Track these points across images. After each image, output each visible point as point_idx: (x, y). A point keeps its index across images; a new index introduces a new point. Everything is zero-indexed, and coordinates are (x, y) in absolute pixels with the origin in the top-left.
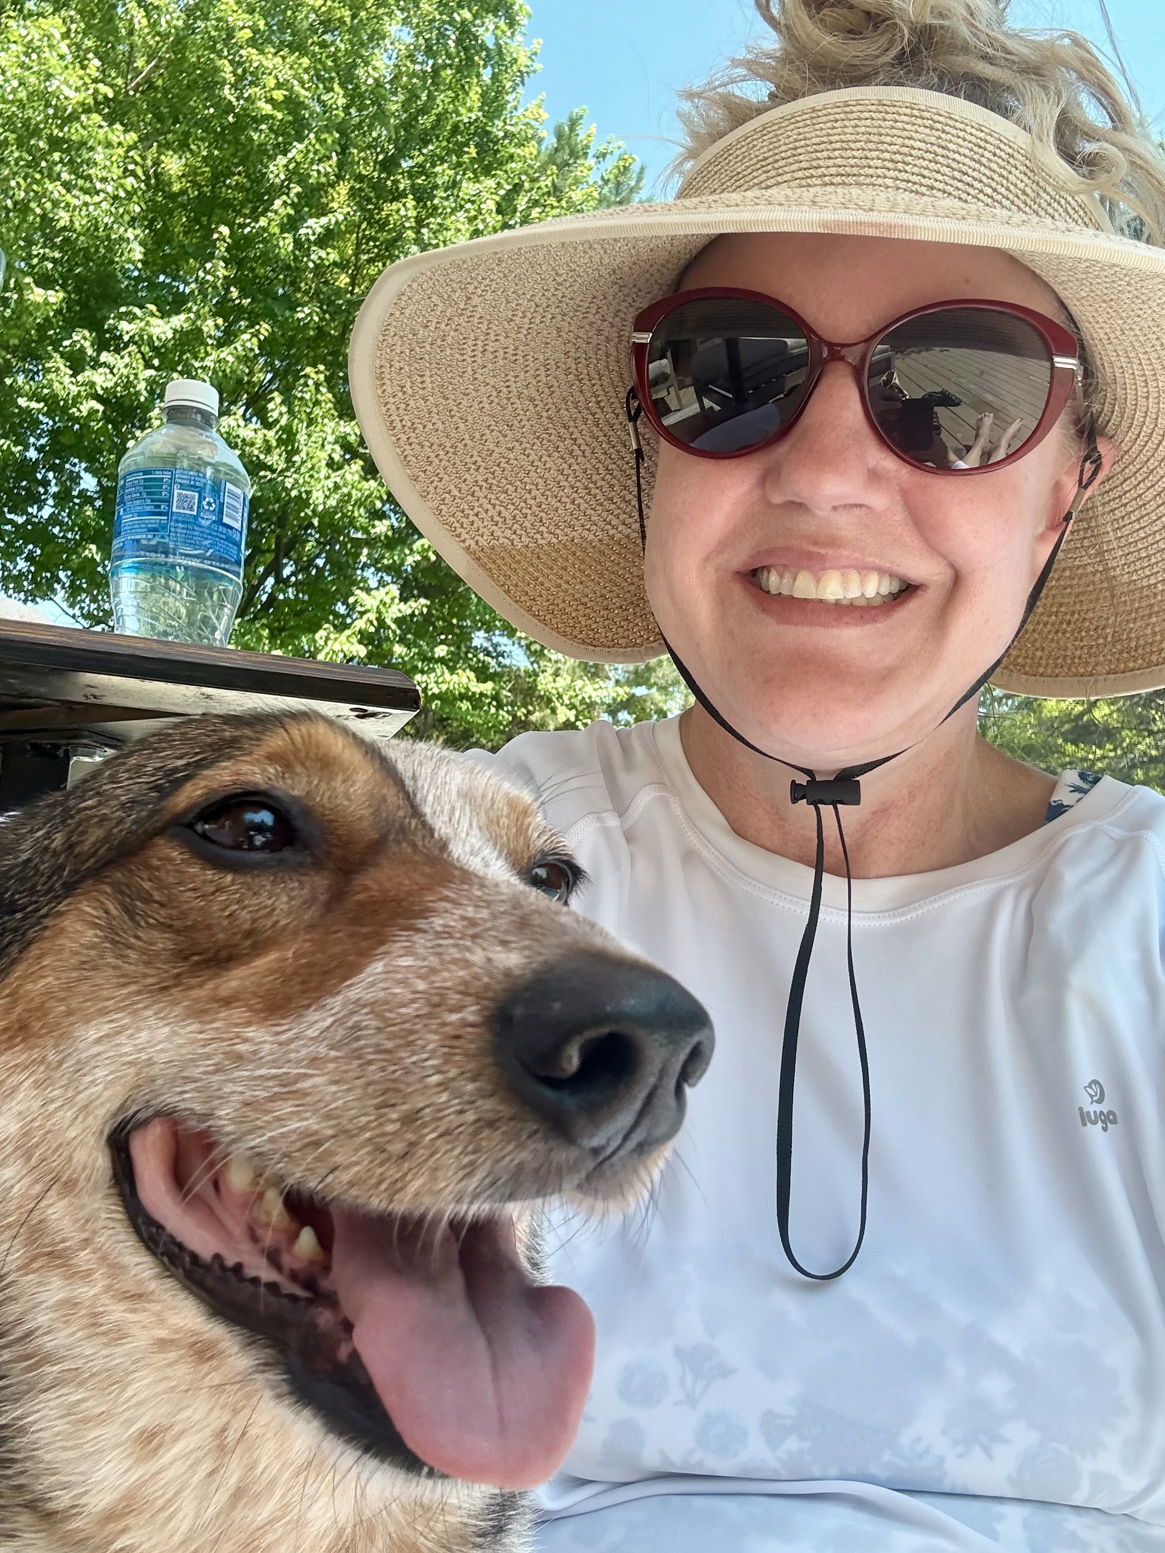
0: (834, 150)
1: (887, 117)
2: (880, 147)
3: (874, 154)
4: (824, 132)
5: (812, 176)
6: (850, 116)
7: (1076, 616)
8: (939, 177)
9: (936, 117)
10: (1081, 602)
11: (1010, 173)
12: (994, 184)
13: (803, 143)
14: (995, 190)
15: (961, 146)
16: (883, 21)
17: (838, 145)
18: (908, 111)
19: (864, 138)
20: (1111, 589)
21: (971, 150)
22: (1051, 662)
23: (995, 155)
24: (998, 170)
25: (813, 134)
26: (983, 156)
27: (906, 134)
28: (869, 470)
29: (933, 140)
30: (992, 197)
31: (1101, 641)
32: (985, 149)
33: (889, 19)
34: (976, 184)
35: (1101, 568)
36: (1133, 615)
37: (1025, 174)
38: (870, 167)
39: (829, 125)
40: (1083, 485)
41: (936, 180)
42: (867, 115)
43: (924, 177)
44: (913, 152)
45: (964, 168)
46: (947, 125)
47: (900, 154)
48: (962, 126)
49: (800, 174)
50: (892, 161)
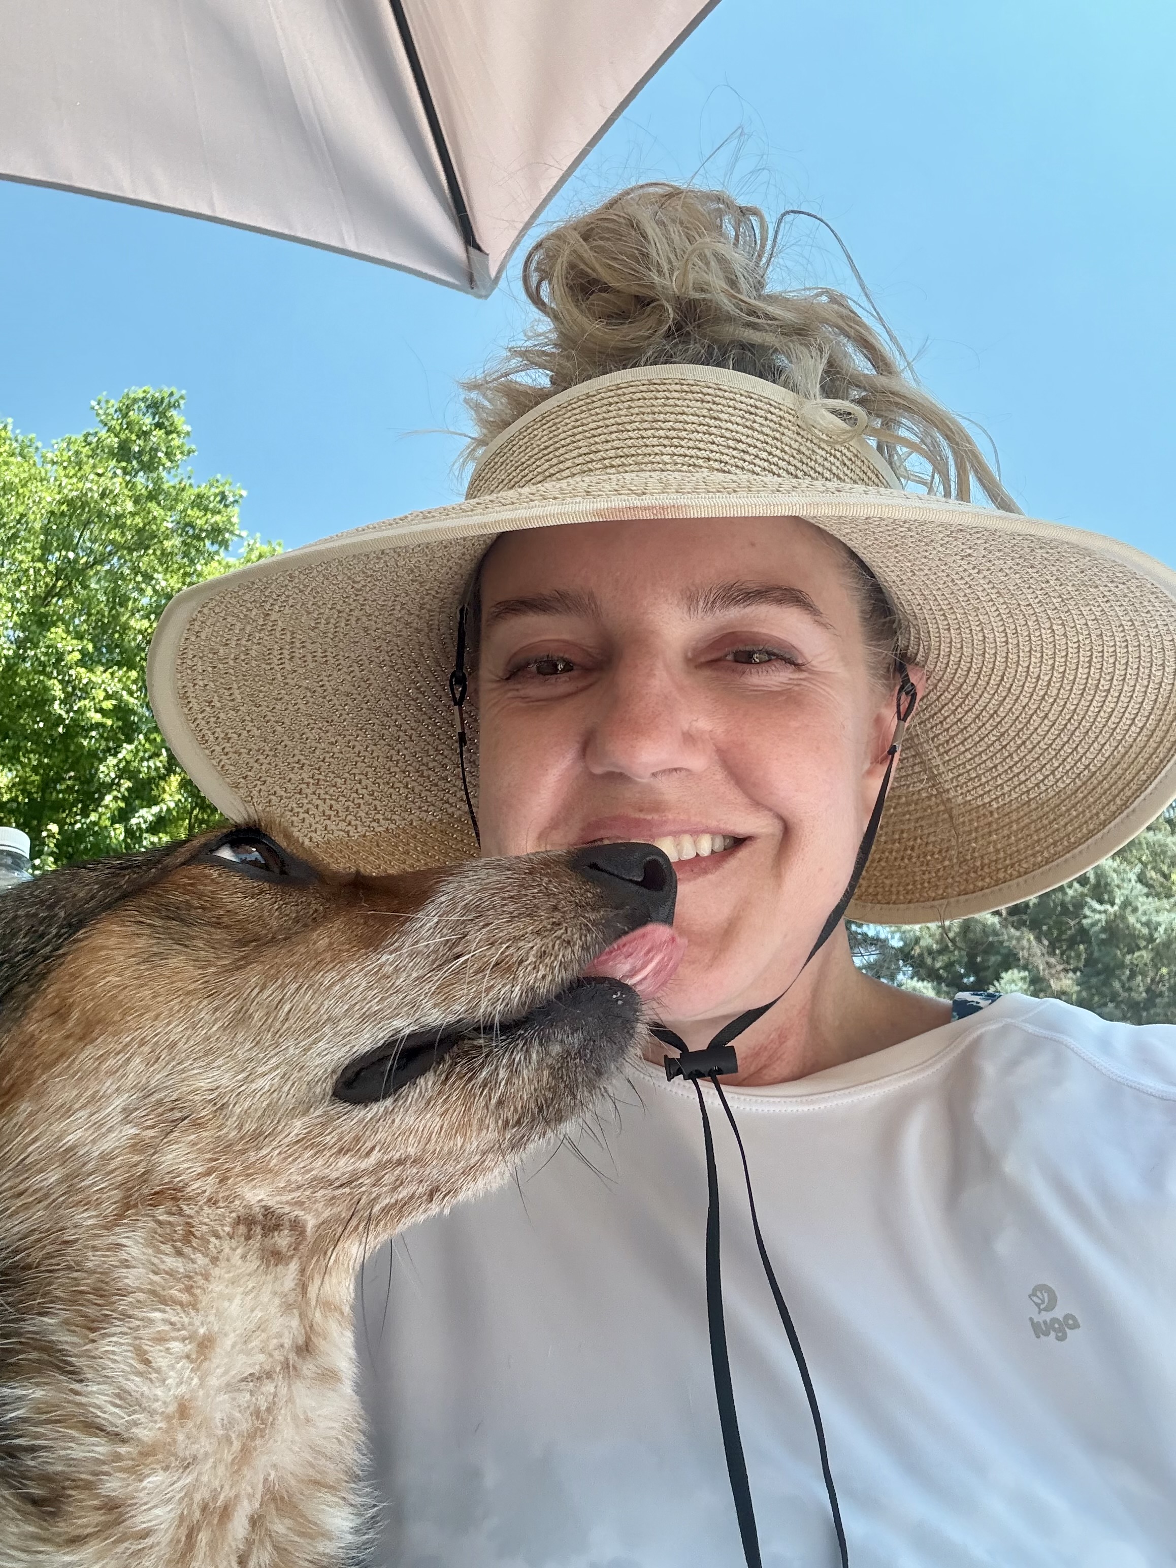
0: (611, 433)
1: (659, 395)
2: (655, 425)
3: (650, 433)
4: (600, 417)
5: (592, 461)
6: (622, 398)
7: (919, 841)
8: (714, 447)
9: (705, 390)
10: (921, 826)
11: (783, 434)
12: (768, 448)
13: (580, 429)
14: (770, 454)
15: (733, 415)
16: (649, 304)
17: (614, 428)
18: (678, 387)
19: (638, 418)
20: (949, 811)
21: (743, 417)
22: (901, 888)
23: (766, 419)
24: (771, 433)
25: (589, 420)
26: (755, 422)
27: (678, 409)
28: (683, 734)
29: (705, 412)
30: (767, 461)
31: (947, 863)
32: (756, 415)
33: (653, 301)
34: (751, 450)
35: (935, 792)
36: (974, 835)
37: (798, 434)
38: (647, 446)
39: (604, 409)
40: (902, 717)
41: (712, 451)
42: (639, 395)
43: (700, 449)
44: (686, 426)
45: (738, 436)
46: (716, 396)
47: (674, 429)
48: (731, 395)
49: (580, 460)
50: (667, 437)
